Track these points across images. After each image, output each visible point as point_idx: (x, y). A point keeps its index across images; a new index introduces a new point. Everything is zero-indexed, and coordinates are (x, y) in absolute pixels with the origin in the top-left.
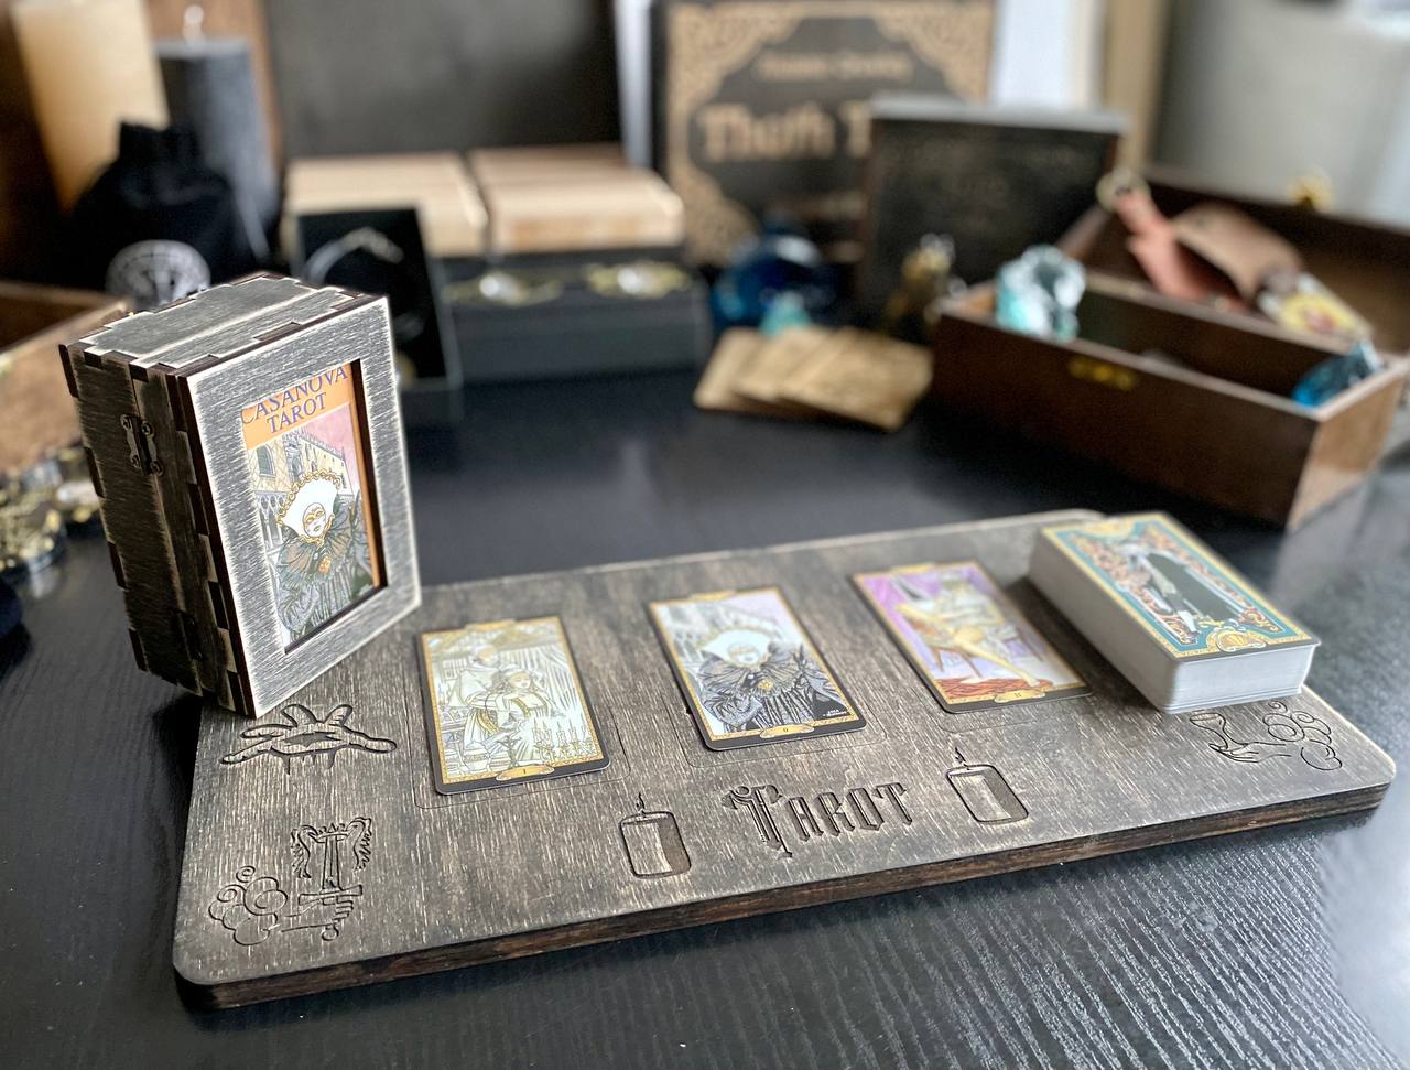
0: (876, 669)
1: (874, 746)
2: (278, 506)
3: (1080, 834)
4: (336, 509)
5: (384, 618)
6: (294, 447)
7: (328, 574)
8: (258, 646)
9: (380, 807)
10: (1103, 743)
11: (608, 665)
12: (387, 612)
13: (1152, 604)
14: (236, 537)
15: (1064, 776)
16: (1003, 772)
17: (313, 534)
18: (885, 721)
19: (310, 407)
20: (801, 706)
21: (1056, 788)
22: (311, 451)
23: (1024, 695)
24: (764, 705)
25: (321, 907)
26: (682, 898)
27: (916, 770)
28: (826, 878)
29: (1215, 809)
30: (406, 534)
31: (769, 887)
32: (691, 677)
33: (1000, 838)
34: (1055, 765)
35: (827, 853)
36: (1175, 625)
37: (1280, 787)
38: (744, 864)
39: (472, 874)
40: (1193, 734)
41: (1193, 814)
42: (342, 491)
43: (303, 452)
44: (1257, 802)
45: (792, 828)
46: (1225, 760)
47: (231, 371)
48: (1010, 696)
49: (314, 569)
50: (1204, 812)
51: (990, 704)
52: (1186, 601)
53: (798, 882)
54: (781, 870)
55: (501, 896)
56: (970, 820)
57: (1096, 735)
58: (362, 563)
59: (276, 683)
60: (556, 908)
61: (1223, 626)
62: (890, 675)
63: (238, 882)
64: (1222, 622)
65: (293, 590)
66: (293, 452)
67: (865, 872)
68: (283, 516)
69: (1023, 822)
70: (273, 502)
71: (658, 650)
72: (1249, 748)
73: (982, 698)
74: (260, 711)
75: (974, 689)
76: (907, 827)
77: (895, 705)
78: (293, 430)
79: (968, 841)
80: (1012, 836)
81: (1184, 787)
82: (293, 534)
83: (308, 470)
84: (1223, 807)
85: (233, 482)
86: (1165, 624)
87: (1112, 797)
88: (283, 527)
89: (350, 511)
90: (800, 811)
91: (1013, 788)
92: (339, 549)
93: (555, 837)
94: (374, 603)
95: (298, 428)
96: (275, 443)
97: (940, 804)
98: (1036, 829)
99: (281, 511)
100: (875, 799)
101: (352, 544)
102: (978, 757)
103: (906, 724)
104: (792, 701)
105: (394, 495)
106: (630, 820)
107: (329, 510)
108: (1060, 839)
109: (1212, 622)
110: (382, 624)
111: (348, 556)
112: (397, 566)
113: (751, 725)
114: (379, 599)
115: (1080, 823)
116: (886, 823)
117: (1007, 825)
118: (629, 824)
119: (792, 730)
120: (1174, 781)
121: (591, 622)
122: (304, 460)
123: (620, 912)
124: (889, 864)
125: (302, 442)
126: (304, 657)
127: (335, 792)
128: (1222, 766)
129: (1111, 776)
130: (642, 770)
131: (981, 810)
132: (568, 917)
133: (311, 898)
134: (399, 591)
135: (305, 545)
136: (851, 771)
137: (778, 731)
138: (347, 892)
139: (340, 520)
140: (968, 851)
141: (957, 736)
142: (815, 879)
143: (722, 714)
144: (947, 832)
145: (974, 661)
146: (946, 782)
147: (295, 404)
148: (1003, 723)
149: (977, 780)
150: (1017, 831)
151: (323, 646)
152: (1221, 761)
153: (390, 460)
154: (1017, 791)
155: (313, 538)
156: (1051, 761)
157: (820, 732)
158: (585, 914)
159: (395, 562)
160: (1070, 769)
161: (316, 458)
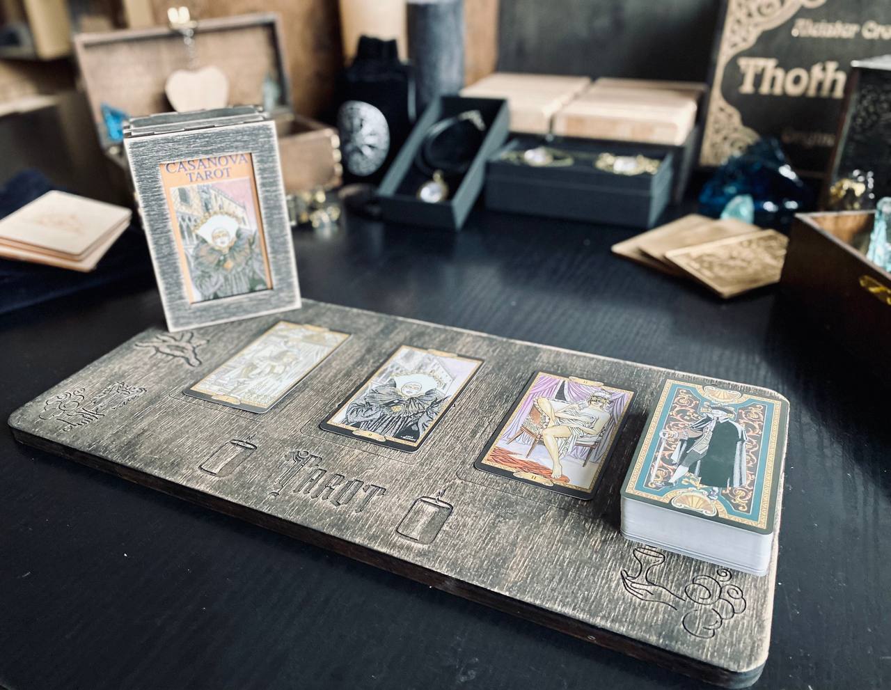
0: (472, 426)
1: (404, 465)
2: (193, 223)
3: (444, 571)
4: (238, 235)
5: (270, 307)
6: (206, 193)
7: (232, 270)
8: (170, 293)
9: (156, 388)
10: (545, 531)
11: (338, 367)
12: (271, 304)
13: (667, 453)
14: (155, 230)
15: (488, 534)
16: (455, 513)
17: (219, 244)
18: (430, 455)
19: (219, 173)
20: (397, 426)
21: (471, 538)
22: (219, 199)
23: (539, 479)
24: (379, 419)
25: (81, 417)
26: (202, 488)
27: (406, 487)
28: (276, 515)
29: (558, 608)
30: (288, 263)
31: (244, 504)
32: (367, 387)
33: (394, 546)
34: (494, 526)
35: (293, 504)
36: (662, 473)
37: (633, 623)
38: (249, 488)
39: (145, 431)
40: (622, 558)
41: (538, 602)
42: (242, 226)
43: (213, 197)
44: (598, 622)
45: (298, 483)
46: (618, 585)
47: (153, 141)
48: (528, 476)
49: (219, 264)
50: (548, 605)
51: (509, 475)
52: (699, 462)
53: (261, 510)
54: (260, 499)
55: (140, 447)
56: (393, 528)
57: (549, 524)
58: (258, 271)
59: (183, 317)
60: (151, 463)
61: (701, 488)
62: (474, 433)
63: (72, 393)
64: (705, 486)
65: (203, 271)
66: (205, 196)
67: (298, 523)
68: (197, 229)
69: (420, 546)
70: (190, 220)
71: (371, 369)
72: (649, 588)
73: (508, 469)
74: (171, 328)
75: (514, 461)
76: (354, 513)
77: (452, 448)
78: (206, 183)
79: (374, 538)
80: (402, 548)
81: (558, 584)
82: (204, 241)
83: (216, 208)
84: (568, 611)
85: (153, 200)
86: (656, 468)
87: (499, 562)
88: (197, 236)
89: (249, 240)
90: (314, 478)
91: (445, 525)
92: (240, 258)
93: (197, 433)
94: (262, 295)
95: (210, 183)
96: (192, 188)
97: (390, 510)
98: (421, 554)
99: (195, 226)
100: (361, 490)
101: (250, 259)
102: (451, 499)
103: (440, 463)
104: (397, 422)
105: (278, 238)
106: (235, 442)
107: (233, 235)
108: (427, 567)
109: (698, 484)
110: (268, 309)
111: (247, 264)
112: (280, 280)
113: (357, 425)
114: (266, 295)
115: (453, 565)
116: (346, 505)
117: (408, 542)
118: (233, 443)
119: (375, 436)
120: (557, 578)
121: (362, 344)
122: (213, 201)
123: (170, 479)
124: (316, 526)
125: (211, 191)
126: (205, 309)
127: (152, 374)
128: (609, 588)
129: (518, 551)
130: (276, 422)
131: (407, 526)
132: (149, 470)
133: (83, 411)
134: (282, 295)
135: (213, 250)
136: (372, 471)
137: (366, 434)
138: (97, 416)
139: (240, 243)
140: (366, 543)
141: (458, 481)
142: (270, 512)
143: (353, 412)
144: (370, 527)
145: (538, 447)
146: (412, 502)
147: (206, 170)
148: (498, 488)
149: (432, 509)
150: (409, 548)
151: (219, 308)
152: (613, 585)
153: (275, 217)
154: (445, 528)
155: (220, 247)
156: (493, 523)
157: (388, 444)
158: (156, 472)
159: (279, 277)
160: (499, 533)
161: (223, 203)
